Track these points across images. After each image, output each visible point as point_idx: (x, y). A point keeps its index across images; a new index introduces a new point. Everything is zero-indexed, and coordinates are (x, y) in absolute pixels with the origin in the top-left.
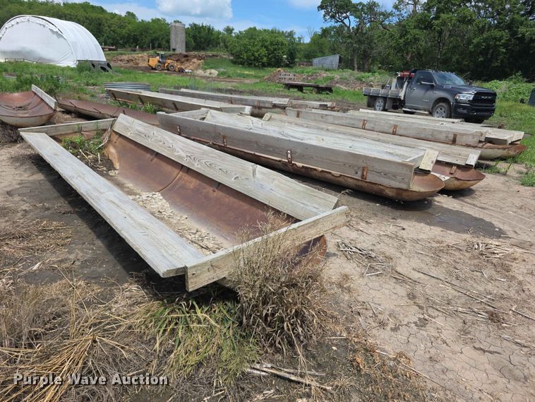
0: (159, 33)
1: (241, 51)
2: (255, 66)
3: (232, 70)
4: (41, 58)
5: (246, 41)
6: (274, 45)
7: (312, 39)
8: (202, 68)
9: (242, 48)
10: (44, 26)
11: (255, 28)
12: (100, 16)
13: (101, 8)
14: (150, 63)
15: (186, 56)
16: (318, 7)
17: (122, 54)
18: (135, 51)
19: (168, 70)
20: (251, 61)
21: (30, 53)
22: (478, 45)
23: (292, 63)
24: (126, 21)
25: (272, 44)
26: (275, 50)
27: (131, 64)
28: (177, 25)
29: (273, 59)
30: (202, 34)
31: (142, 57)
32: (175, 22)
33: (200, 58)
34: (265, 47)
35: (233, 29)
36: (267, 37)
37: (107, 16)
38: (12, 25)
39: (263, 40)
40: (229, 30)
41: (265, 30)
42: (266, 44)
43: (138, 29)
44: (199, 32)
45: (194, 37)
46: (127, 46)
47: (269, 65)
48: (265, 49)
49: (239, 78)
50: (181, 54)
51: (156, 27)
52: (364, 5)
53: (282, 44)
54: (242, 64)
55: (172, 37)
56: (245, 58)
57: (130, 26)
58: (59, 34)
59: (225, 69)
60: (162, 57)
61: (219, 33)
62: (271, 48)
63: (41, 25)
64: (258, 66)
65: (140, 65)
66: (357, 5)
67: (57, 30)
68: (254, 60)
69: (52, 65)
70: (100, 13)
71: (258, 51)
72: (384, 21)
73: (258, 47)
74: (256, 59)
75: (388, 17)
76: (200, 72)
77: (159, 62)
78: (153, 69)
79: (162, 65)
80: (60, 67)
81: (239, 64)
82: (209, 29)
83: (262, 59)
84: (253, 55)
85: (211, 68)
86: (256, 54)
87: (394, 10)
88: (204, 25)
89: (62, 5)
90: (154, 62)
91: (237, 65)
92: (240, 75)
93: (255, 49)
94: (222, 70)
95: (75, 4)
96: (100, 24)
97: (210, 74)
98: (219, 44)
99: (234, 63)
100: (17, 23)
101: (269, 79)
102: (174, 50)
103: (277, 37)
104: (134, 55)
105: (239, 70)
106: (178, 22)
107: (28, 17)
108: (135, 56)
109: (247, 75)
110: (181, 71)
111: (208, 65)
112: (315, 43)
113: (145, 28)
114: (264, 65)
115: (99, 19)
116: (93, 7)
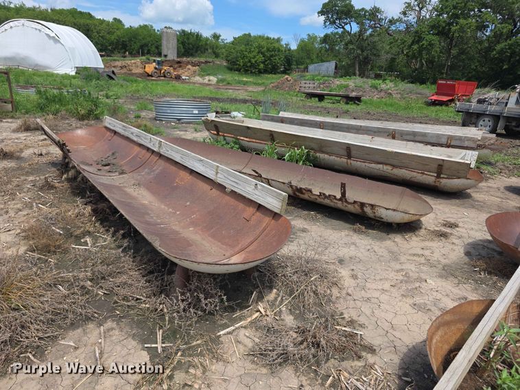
0: (149, 39)
1: (237, 57)
2: (251, 72)
3: (229, 77)
4: (37, 65)
5: (243, 47)
6: (271, 51)
7: (299, 46)
8: (199, 75)
9: (239, 54)
10: (40, 31)
11: (249, 35)
12: (88, 21)
13: (89, 14)
14: (146, 70)
15: (179, 62)
16: (318, 13)
17: (114, 60)
18: (125, 57)
19: (165, 76)
20: (247, 67)
21: (24, 59)
22: (502, 52)
23: (288, 70)
24: (115, 27)
25: (268, 50)
26: (272, 56)
27: (124, 70)
28: (169, 31)
29: (270, 66)
30: (191, 41)
31: (135, 63)
32: (166, 27)
33: (194, 65)
34: (262, 53)
35: (220, 36)
36: (264, 43)
37: (95, 22)
38: (6, 30)
39: (260, 47)
40: (216, 37)
41: (260, 36)
42: (263, 50)
43: (127, 35)
44: (188, 39)
45: (183, 43)
46: (116, 53)
47: (266, 71)
48: (261, 56)
49: (239, 85)
50: (174, 60)
51: (145, 33)
52: (366, 11)
53: (279, 50)
54: (239, 70)
55: (164, 42)
56: (242, 64)
57: (118, 33)
58: (56, 40)
59: (222, 75)
60: (159, 63)
61: (207, 39)
62: (268, 54)
63: (36, 29)
64: (254, 72)
65: (133, 72)
66: (360, 10)
67: (54, 35)
68: (250, 66)
69: (49, 72)
70: (88, 19)
71: (255, 57)
72: (389, 27)
73: (254, 54)
74: (252, 66)
75: (395, 23)
76: (198, 79)
77: (156, 68)
78: (149, 75)
79: (158, 72)
80: (58, 74)
81: (235, 70)
82: (198, 35)
83: (259, 65)
84: (250, 61)
85: (209, 75)
86: (253, 61)
87: (402, 16)
88: (192, 31)
89: (49, 10)
90: (150, 68)
91: (233, 72)
92: (239, 82)
93: (251, 55)
94: (220, 77)
95: (63, 10)
96: (88, 30)
97: (209, 80)
98: (207, 50)
99: (231, 69)
100: (11, 27)
101: (277, 87)
102: (166, 56)
103: (273, 43)
104: (127, 62)
105: (237, 77)
106: (169, 28)
107: (23, 21)
108: (129, 62)
109: (247, 82)
110: (178, 78)
111: (204, 73)
112: (302, 50)
113: (134, 34)
114: (260, 72)
115: (87, 25)
116: (81, 13)
